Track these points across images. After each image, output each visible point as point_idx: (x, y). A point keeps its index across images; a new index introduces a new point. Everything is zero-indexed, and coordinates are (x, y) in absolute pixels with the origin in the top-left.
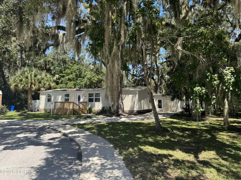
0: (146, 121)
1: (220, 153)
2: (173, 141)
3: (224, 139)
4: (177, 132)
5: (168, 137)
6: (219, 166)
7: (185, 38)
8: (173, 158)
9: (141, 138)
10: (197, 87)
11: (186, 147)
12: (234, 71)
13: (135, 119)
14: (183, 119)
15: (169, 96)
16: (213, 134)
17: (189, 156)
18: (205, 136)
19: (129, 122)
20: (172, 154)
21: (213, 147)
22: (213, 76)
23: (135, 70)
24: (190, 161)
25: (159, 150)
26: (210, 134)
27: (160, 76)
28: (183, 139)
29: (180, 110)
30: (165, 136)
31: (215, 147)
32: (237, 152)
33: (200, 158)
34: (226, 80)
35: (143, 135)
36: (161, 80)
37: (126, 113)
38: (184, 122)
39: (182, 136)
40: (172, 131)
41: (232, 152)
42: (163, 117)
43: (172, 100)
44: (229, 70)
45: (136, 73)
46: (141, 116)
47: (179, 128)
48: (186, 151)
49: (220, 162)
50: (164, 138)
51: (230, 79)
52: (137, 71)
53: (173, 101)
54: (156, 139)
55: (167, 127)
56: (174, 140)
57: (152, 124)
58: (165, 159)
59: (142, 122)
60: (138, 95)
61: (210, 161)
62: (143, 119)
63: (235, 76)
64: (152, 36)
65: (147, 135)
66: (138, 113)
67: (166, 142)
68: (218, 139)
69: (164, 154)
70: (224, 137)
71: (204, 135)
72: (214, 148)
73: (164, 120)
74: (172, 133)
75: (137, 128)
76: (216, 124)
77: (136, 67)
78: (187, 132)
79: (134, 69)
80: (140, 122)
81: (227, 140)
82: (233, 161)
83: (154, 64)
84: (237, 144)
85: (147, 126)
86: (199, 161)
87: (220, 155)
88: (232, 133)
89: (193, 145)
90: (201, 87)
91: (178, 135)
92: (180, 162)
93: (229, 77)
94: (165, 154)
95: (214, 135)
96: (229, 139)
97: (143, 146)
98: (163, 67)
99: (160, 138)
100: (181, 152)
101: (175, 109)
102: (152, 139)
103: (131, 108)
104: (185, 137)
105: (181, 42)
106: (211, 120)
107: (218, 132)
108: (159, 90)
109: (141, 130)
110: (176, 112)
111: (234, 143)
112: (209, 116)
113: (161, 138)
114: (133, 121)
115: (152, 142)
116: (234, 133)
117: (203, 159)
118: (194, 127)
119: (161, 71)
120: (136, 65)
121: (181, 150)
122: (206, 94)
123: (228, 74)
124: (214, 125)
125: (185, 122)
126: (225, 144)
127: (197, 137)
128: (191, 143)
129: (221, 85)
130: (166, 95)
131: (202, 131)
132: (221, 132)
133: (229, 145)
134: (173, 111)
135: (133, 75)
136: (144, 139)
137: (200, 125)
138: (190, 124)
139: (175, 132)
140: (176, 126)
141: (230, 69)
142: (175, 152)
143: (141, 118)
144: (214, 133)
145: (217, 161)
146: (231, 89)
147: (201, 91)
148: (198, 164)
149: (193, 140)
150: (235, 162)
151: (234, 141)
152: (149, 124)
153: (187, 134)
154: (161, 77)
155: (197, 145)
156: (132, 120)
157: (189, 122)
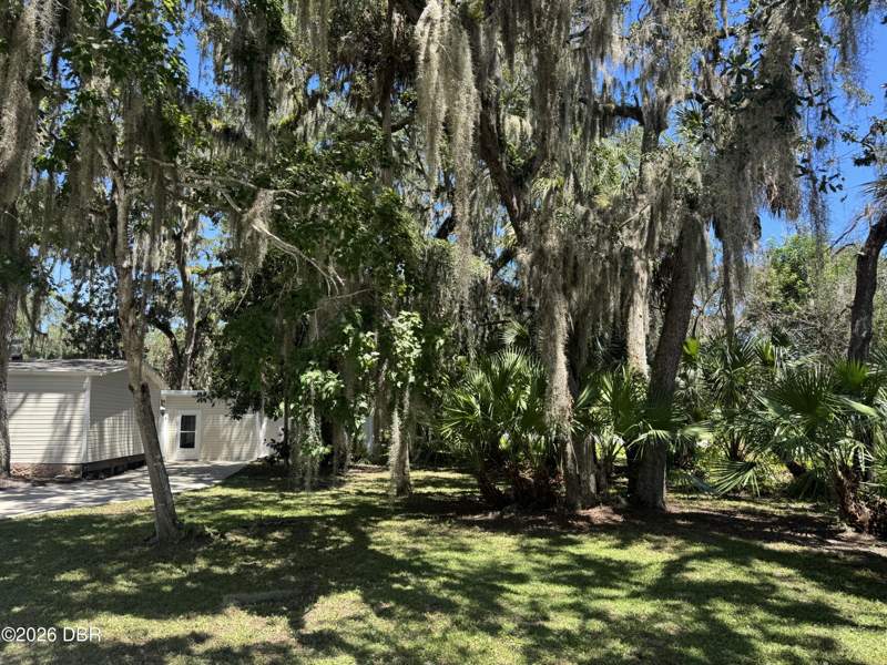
0: (117, 507)
1: (374, 596)
2: (218, 576)
3: (390, 542)
4: (238, 538)
5: (201, 564)
6: (365, 641)
7: (282, 194)
8: (211, 644)
9: (77, 585)
10: (312, 370)
11: (265, 594)
12: (421, 326)
13: (62, 500)
14: (272, 483)
15: (226, 399)
16: (363, 529)
17: (272, 624)
18: (334, 541)
19: (29, 520)
20: (206, 630)
21: (356, 575)
22: (361, 335)
23: (85, 286)
24: (273, 642)
25: (155, 622)
26: (351, 532)
27: (197, 320)
28: (259, 562)
29: (264, 452)
30: (192, 561)
31: (362, 576)
32: (421, 580)
33: (307, 625)
34: (398, 350)
35: (90, 572)
36: (198, 335)
37: (18, 478)
38: (271, 498)
39: (257, 552)
40: (223, 536)
41: (407, 583)
42: (196, 482)
43: (235, 417)
44: (408, 320)
45: (91, 300)
46: (94, 486)
47: (249, 521)
48: (263, 609)
49: (371, 627)
50: (184, 570)
51: (411, 350)
52: (93, 292)
53: (239, 418)
54: (148, 579)
55: (202, 524)
56: (225, 571)
57: (141, 518)
58: (174, 656)
59: (99, 511)
60: (88, 393)
61: (339, 630)
62: (105, 501)
63: (423, 341)
64: (156, 161)
65: (108, 569)
66: (85, 475)
67: (189, 584)
68: (371, 547)
69: (175, 634)
70: (391, 536)
71: (333, 538)
72: (358, 579)
73: (196, 494)
74: (219, 547)
75: (65, 542)
76: (376, 494)
77: (89, 273)
78: (277, 535)
79: (78, 282)
80: (87, 512)
81: (400, 545)
82: (409, 613)
83: (175, 271)
84: (424, 553)
85: (117, 526)
86: (303, 636)
87: (373, 601)
88: (416, 518)
89: (293, 579)
90: (324, 369)
91: (243, 551)
92: (235, 655)
93: (406, 344)
94: (177, 637)
95: (364, 533)
96: (404, 542)
97: (84, 617)
98: (208, 288)
99: (167, 574)
100: (244, 614)
101: (246, 448)
102: (130, 583)
103: (49, 451)
104: (268, 556)
105: (270, 208)
106: (364, 481)
107: (376, 522)
108: (187, 374)
109: (85, 548)
110: (248, 462)
111: (416, 552)
112: (357, 467)
113: (171, 573)
114: (53, 514)
115: (130, 596)
116: (421, 517)
117: (317, 629)
118: (303, 512)
119: (203, 301)
120: (92, 267)
121: (242, 605)
122: (340, 395)
123: (404, 333)
124: (368, 499)
125: (274, 496)
126: (392, 558)
127: (308, 547)
128: (284, 575)
129: (385, 367)
130: (213, 396)
131: (329, 523)
132: (386, 519)
133: (404, 561)
134: (238, 459)
135: (75, 308)
136: (94, 585)
137: (325, 502)
138: (292, 502)
139: (231, 537)
140: (240, 516)
141: (412, 319)
142: (220, 620)
143: (94, 494)
144: (365, 525)
145: (361, 625)
146: (412, 379)
147: (322, 385)
148: (297, 650)
149: (293, 560)
150: (413, 617)
151: (419, 546)
152: (131, 517)
153: (275, 540)
154: (199, 324)
155: (303, 580)
156: (49, 507)
157: (291, 494)
